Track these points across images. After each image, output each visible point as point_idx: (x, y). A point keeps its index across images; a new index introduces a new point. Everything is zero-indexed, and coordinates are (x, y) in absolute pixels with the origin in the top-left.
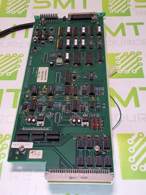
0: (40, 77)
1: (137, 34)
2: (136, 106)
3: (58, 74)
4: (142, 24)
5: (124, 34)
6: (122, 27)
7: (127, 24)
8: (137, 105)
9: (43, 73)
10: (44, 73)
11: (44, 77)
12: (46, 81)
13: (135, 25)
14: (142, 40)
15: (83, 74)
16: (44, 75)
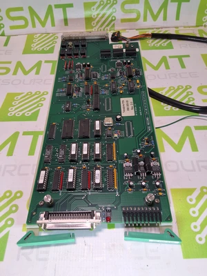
0: (129, 103)
1: (183, 66)
2: (193, 151)
3: (108, 108)
4: (188, 56)
5: (167, 67)
6: (164, 60)
7: (170, 57)
8: (195, 148)
9: (128, 109)
10: (126, 108)
11: (125, 103)
12: (122, 99)
13: (180, 58)
14: (190, 73)
15: (79, 110)
16: (125, 106)
